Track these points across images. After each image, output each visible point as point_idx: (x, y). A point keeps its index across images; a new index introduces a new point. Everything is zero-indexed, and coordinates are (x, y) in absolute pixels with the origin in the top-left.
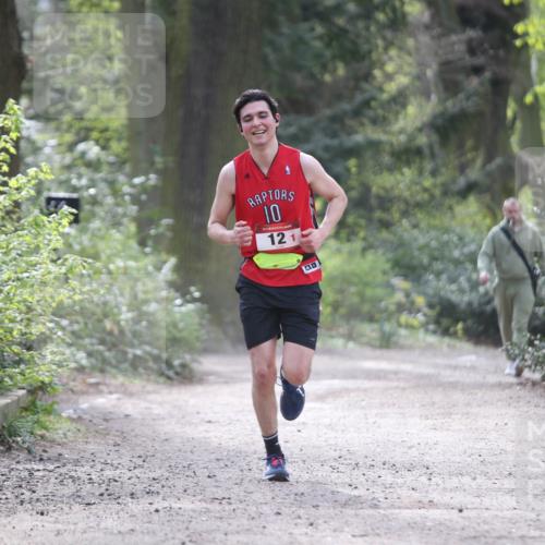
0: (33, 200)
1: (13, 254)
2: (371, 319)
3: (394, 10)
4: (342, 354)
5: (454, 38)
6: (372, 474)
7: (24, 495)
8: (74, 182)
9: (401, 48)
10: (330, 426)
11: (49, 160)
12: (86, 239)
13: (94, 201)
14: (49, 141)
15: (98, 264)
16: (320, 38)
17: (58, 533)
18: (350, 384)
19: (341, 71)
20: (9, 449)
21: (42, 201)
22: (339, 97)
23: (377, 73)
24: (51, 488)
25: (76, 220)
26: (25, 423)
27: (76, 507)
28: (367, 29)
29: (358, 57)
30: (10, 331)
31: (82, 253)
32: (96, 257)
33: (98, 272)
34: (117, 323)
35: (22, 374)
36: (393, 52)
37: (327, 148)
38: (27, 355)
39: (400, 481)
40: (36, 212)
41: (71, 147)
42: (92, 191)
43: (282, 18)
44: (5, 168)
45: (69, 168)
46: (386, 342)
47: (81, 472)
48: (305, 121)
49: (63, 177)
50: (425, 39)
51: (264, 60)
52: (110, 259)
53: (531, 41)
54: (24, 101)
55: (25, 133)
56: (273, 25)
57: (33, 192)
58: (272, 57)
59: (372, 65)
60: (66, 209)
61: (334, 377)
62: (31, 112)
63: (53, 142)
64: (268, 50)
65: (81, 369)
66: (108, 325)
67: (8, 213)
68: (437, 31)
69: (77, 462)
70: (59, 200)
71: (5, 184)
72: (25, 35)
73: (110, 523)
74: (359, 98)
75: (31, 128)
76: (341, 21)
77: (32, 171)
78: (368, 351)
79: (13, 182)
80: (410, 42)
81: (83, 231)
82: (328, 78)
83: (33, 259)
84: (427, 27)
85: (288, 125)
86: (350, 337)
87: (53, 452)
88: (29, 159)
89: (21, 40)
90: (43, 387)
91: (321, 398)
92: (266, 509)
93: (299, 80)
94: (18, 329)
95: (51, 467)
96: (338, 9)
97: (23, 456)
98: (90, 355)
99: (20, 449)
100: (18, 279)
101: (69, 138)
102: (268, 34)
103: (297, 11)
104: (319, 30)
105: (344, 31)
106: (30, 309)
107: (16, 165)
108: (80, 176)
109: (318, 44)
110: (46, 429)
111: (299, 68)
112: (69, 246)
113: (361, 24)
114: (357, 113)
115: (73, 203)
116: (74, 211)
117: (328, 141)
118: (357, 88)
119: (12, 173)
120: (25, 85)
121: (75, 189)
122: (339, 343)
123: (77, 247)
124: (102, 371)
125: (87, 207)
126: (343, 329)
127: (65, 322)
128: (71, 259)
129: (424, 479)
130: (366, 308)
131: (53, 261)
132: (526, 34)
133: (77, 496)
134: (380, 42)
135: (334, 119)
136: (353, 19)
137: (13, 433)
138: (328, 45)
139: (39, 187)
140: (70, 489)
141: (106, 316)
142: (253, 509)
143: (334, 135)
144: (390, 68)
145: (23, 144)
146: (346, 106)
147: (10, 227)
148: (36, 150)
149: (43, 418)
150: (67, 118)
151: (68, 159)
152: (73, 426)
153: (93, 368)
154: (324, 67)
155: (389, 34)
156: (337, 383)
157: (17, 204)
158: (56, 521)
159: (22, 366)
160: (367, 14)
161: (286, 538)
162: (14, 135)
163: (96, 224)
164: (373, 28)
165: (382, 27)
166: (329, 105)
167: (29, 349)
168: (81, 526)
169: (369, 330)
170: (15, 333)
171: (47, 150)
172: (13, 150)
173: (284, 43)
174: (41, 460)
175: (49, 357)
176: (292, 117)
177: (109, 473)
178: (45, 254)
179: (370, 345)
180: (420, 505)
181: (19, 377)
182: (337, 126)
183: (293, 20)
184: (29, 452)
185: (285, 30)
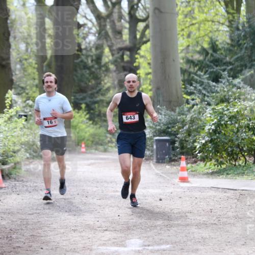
0: (15, 115)
1: (10, 129)
2: (102, 145)
3: (106, 67)
4: (94, 154)
5: (121, 74)
6: (102, 184)
7: (14, 190)
8: (26, 111)
9: (108, 76)
10: (91, 172)
11: (19, 105)
12: (29, 125)
13: (31, 115)
14: (19, 100)
15: (32, 132)
16: (88, 74)
17: (23, 200)
18: (97, 161)
19: (93, 82)
20: (10, 178)
21: (18, 115)
22: (93, 88)
23: (102, 82)
24: (20, 188)
25: (26, 120)
26: (13, 172)
27: (27, 193)
28: (100, 71)
29: (97, 78)
30: (10, 149)
31: (28, 128)
32: (31, 130)
33: (32, 133)
34: (37, 146)
35: (13, 159)
36: (106, 77)
37: (90, 101)
38: (14, 154)
39: (109, 186)
40: (16, 118)
41: (25, 102)
42: (30, 113)
43: (78, 69)
44: (8, 107)
45: (24, 107)
46: (105, 151)
47: (28, 184)
48: (85, 95)
49: (23, 109)
50: (114, 74)
51: (74, 79)
52: (35, 130)
53: (141, 75)
54: (13, 90)
55: (13, 98)
56: (76, 71)
57: (15, 113)
58: (76, 78)
59: (101, 81)
60: (23, 117)
61: (92, 159)
62: (15, 93)
63: (20, 100)
64: (75, 77)
65: (28, 158)
66: (35, 147)
67: (9, 119)
68: (117, 72)
69: (27, 182)
70: (22, 115)
71: (8, 111)
72: (14, 74)
73: (35, 197)
74: (98, 89)
75: (15, 97)
76: (93, 70)
77: (15, 108)
78: (101, 153)
79: (10, 111)
80: (111, 75)
81: (28, 123)
82: (90, 84)
83: (15, 130)
84: (115, 71)
85: (80, 96)
86: (96, 149)
87: (21, 179)
88: (14, 105)
89: (12, 75)
90: (18, 163)
91: (89, 165)
92: (75, 193)
93: (83, 84)
94: (12, 148)
95: (20, 183)
96: (93, 66)
97: (13, 180)
98: (30, 154)
99: (13, 178)
100: (12, 135)
101: (24, 99)
102: (75, 73)
103: (82, 67)
104: (88, 72)
105: (94, 72)
106: (15, 143)
107: (11, 106)
108: (27, 109)
109: (87, 76)
110: (19, 173)
111: (82, 82)
112: (24, 127)
113: (98, 70)
114: (97, 92)
115: (25, 116)
116: (25, 118)
117: (90, 100)
118: (97, 86)
119: (10, 108)
120: (13, 86)
121: (26, 112)
122: (93, 151)
123: (26, 127)
124: (33, 158)
125: (29, 117)
126: (94, 147)
127: (23, 146)
128: (25, 130)
129: (115, 185)
130: (100, 142)
131: (20, 131)
132: (139, 73)
133: (27, 190)
134: (103, 75)
135: (92, 94)
136: (96, 69)
137: (11, 174)
138: (90, 76)
139: (17, 112)
140: (25, 188)
141: (34, 144)
142: (71, 193)
143: (92, 98)
144: (106, 81)
145: (13, 101)
146: (95, 91)
147: (9, 122)
148: (16, 102)
149: (18, 170)
150: (24, 94)
151: (24, 105)
152: (26, 173)
153: (31, 158)
154: (89, 81)
155: (105, 73)
156: (93, 161)
157: (11, 117)
158: (22, 197)
159: (13, 157)
160: (100, 68)
161: (80, 200)
162: (10, 99)
163: (31, 121)
164: (101, 72)
165: (104, 71)
166: (90, 90)
167: (15, 152)
168: (28, 198)
169: (101, 148)
170: (11, 149)
171: (19, 103)
172: (10, 103)
173: (79, 75)
174: (18, 181)
175: (19, 155)
176: (81, 94)
177: (35, 184)
178: (18, 129)
179: (102, 151)
180: (114, 192)
181: (12, 160)
182: (92, 96)
183: (81, 69)
184: (15, 179)
185: (79, 71)
